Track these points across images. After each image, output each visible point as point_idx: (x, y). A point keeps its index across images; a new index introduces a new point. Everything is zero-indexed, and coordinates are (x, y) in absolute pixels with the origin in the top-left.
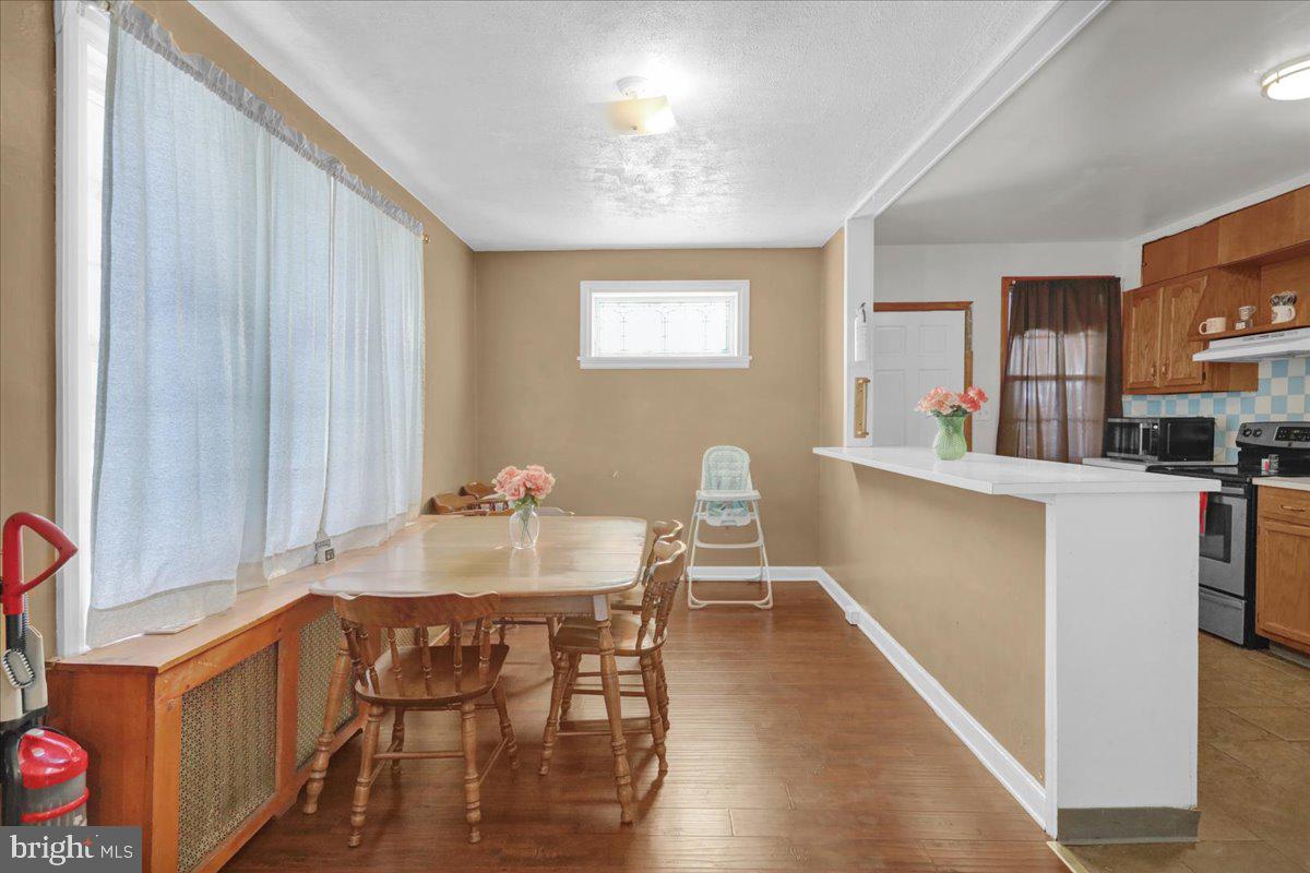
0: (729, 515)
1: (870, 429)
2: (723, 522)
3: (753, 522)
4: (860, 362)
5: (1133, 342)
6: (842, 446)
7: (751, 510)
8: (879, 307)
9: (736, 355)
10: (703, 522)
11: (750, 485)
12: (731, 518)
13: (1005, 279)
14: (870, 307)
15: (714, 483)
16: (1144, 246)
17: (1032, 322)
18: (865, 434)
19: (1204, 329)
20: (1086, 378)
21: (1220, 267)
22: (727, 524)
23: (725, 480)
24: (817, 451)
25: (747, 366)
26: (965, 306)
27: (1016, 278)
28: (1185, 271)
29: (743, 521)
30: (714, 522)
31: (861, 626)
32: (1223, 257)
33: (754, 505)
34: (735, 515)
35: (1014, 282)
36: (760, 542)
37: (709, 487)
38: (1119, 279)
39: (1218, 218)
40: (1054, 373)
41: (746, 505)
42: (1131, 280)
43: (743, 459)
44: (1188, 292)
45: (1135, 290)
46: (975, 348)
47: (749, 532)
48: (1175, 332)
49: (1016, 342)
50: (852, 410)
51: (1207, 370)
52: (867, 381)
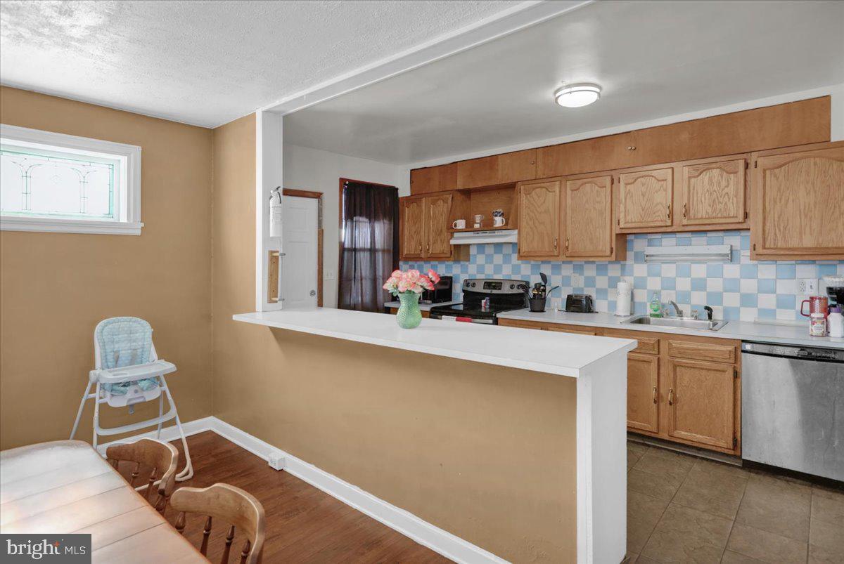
0: (136, 392)
2: (130, 400)
3: (164, 393)
4: (272, 238)
5: (407, 229)
6: (254, 311)
7: (160, 383)
8: (287, 192)
9: (126, 221)
10: (104, 407)
12: (137, 395)
13: (342, 180)
14: (281, 190)
15: (110, 358)
16: (411, 170)
17: (358, 211)
18: (279, 300)
19: (455, 226)
20: (383, 251)
21: (459, 191)
22: (132, 402)
23: (125, 355)
24: (235, 318)
25: (138, 232)
26: (318, 196)
27: (348, 180)
28: (437, 190)
29: (151, 396)
30: (118, 402)
31: (288, 470)
32: (460, 186)
33: (163, 379)
34: (142, 390)
35: (347, 183)
37: (105, 366)
38: (397, 189)
39: (457, 162)
40: (369, 246)
42: (404, 191)
43: (143, 331)
44: (440, 202)
45: (406, 197)
46: (324, 227)
48: (433, 225)
50: (267, 281)
51: (452, 249)
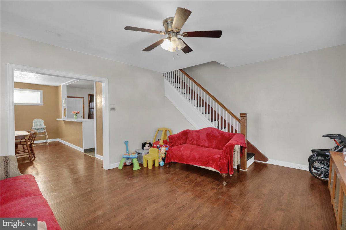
1: (66, 116)
3: (45, 131)
4: (64, 106)
6: (61, 118)
7: (44, 130)
8: (68, 97)
9: (40, 103)
11: (44, 125)
13: (89, 94)
14: (66, 97)
15: (36, 126)
18: (66, 117)
22: (39, 132)
23: (38, 125)
24: (57, 119)
25: (42, 105)
26: (83, 98)
33: (45, 129)
34: (41, 130)
36: (47, 134)
41: (43, 129)
43: (42, 122)
46: (84, 104)
47: (44, 133)
49: (91, 103)
50: (63, 114)
52: (66, 109)
